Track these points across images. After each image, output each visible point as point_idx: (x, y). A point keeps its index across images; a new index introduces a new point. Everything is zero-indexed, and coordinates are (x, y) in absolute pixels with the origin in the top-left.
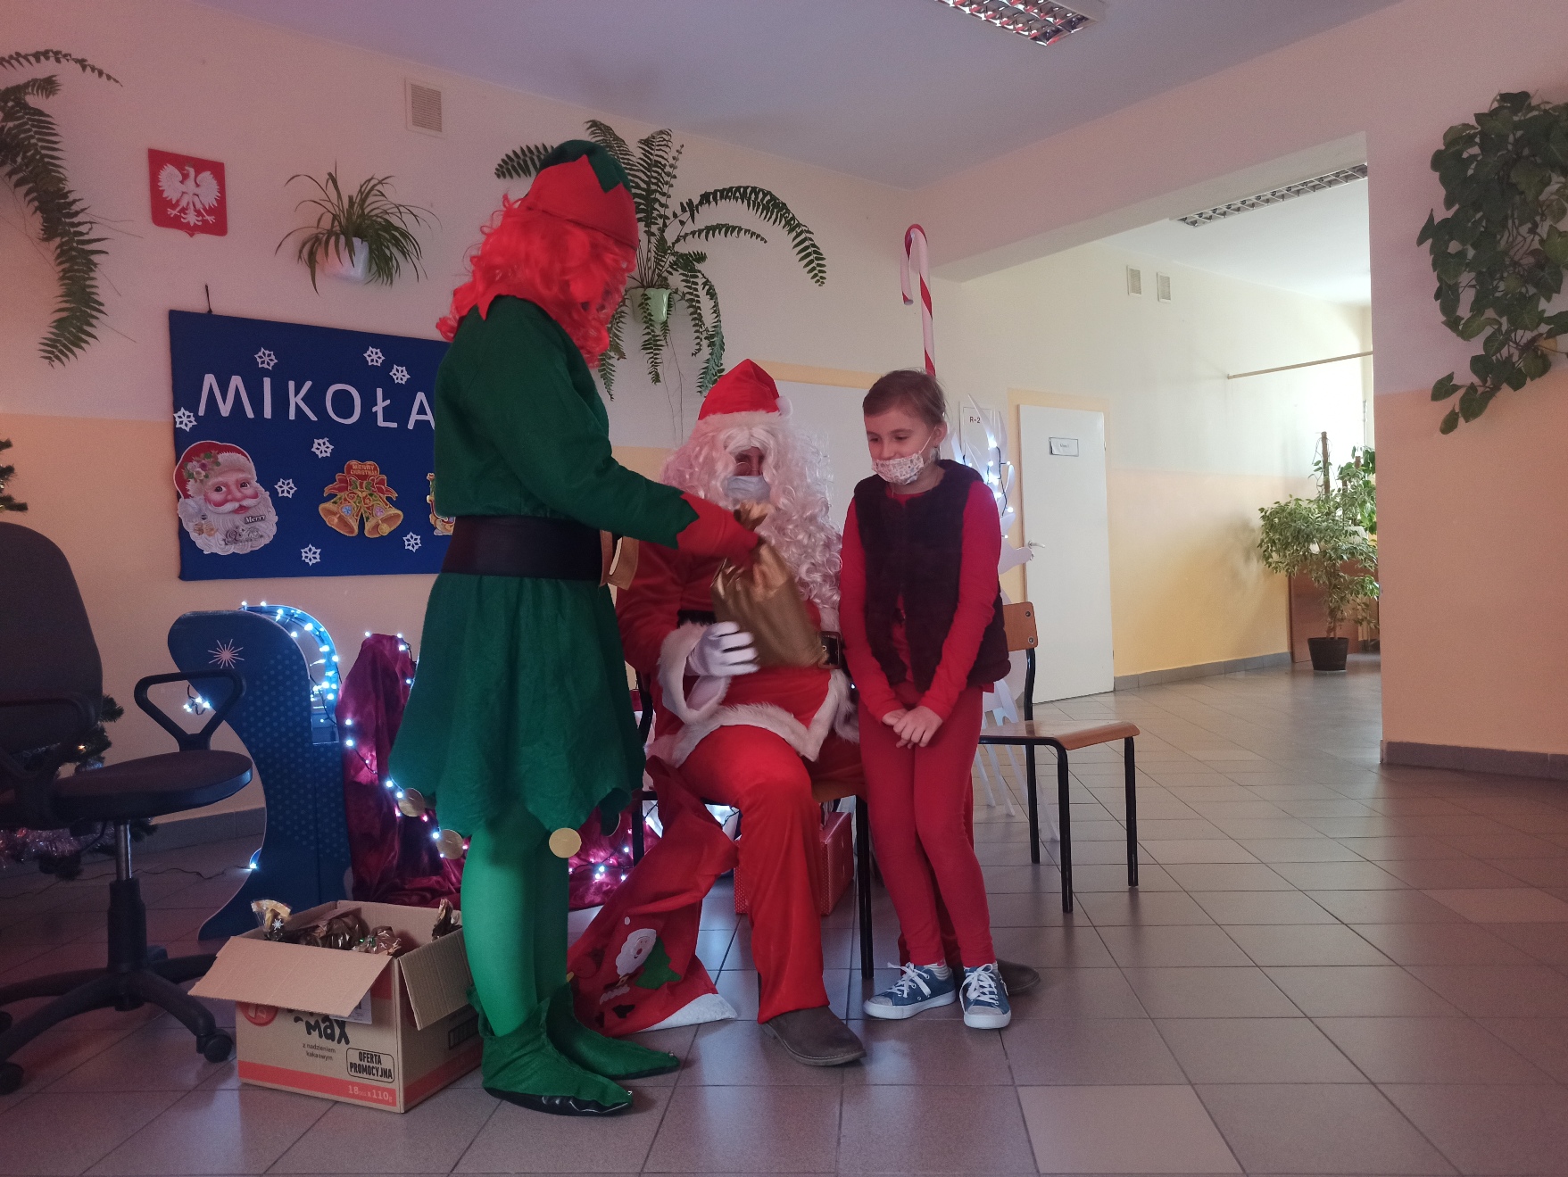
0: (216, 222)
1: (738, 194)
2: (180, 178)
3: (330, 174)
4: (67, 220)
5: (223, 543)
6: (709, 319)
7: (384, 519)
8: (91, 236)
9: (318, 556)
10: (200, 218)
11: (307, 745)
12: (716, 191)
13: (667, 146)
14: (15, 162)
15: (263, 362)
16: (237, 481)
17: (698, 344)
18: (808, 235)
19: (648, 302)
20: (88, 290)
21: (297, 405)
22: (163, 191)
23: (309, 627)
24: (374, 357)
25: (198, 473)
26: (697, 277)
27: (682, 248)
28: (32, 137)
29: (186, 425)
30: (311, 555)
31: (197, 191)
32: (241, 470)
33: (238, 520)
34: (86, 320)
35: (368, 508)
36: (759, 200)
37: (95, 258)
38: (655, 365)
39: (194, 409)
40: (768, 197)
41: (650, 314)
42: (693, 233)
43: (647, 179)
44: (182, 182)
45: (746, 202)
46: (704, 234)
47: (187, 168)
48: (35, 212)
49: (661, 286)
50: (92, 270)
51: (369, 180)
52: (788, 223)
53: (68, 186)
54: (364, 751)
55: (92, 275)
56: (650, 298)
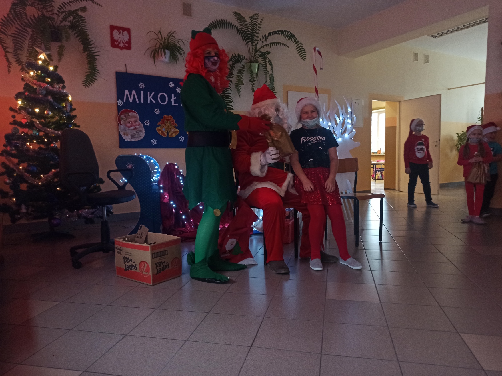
0: (128, 46)
1: (280, 33)
2: (118, 33)
3: (159, 31)
4: (89, 47)
5: (130, 138)
6: (270, 72)
7: (174, 132)
8: (96, 51)
9: (156, 142)
10: (124, 45)
11: (151, 191)
12: (273, 32)
13: (258, 18)
14: (76, 30)
15: (141, 87)
16: (134, 121)
17: (266, 80)
18: (301, 45)
19: (252, 67)
20: (95, 66)
21: (150, 99)
22: (114, 37)
23: (152, 161)
24: (172, 85)
25: (124, 118)
26: (266, 59)
27: (262, 50)
28: (80, 24)
29: (121, 104)
30: (154, 142)
31: (123, 37)
32: (135, 117)
33: (134, 131)
34: (94, 75)
35: (170, 129)
36: (286, 34)
37: (97, 57)
38: (253, 86)
39: (122, 100)
40: (289, 33)
41: (252, 71)
42: (266, 45)
43: (251, 29)
44: (119, 35)
45: (282, 35)
46: (270, 45)
47: (120, 30)
48: (81, 45)
49: (256, 62)
50: (95, 61)
51: (170, 32)
52: (295, 41)
53: (90, 37)
54: (165, 194)
55: (96, 62)
56: (252, 66)
